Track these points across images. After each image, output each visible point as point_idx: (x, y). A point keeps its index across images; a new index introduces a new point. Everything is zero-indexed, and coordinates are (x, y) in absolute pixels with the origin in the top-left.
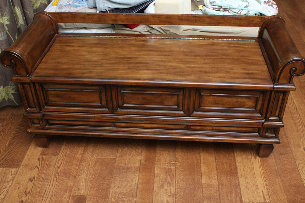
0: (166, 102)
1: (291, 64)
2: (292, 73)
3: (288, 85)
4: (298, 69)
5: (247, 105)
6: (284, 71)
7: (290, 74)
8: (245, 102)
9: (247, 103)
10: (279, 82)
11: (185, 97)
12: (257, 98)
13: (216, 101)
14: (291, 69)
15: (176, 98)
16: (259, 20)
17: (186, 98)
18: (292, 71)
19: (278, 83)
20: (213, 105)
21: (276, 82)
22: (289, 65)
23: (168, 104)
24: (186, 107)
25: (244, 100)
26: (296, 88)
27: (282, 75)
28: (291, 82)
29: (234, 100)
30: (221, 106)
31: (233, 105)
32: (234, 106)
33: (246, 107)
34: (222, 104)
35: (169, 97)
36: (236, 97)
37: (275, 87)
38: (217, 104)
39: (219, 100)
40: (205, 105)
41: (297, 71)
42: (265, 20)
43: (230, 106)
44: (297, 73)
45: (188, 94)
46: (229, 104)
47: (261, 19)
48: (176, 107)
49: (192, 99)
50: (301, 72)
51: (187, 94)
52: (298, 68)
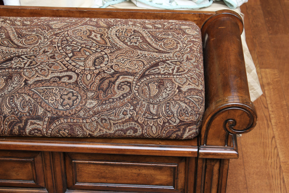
0: (14, 174)
1: (224, 114)
2: (228, 128)
3: (225, 149)
4: (237, 122)
5: (158, 180)
6: (213, 124)
7: (226, 130)
8: (154, 175)
9: (159, 177)
10: (208, 143)
11: (46, 167)
12: (174, 168)
13: (101, 173)
14: (226, 121)
15: (30, 167)
16: (196, 19)
17: (48, 168)
18: (227, 125)
19: (206, 145)
20: (98, 180)
21: (202, 144)
22: (221, 116)
23: (19, 178)
24: (50, 183)
25: (152, 172)
26: (238, 155)
27: (211, 131)
28: (229, 144)
29: (134, 171)
30: (112, 181)
31: (133, 180)
32: (135, 182)
33: (157, 183)
34: (115, 178)
35: (18, 165)
36: (136, 167)
37: (200, 151)
38: (104, 177)
39: (107, 171)
40: (84, 179)
41: (238, 125)
42: (207, 19)
43: (129, 182)
44: (237, 129)
45: (50, 162)
46: (125, 179)
47: (200, 17)
48: (32, 182)
49: (58, 169)
50: (245, 127)
51: (48, 162)
52: (238, 120)
